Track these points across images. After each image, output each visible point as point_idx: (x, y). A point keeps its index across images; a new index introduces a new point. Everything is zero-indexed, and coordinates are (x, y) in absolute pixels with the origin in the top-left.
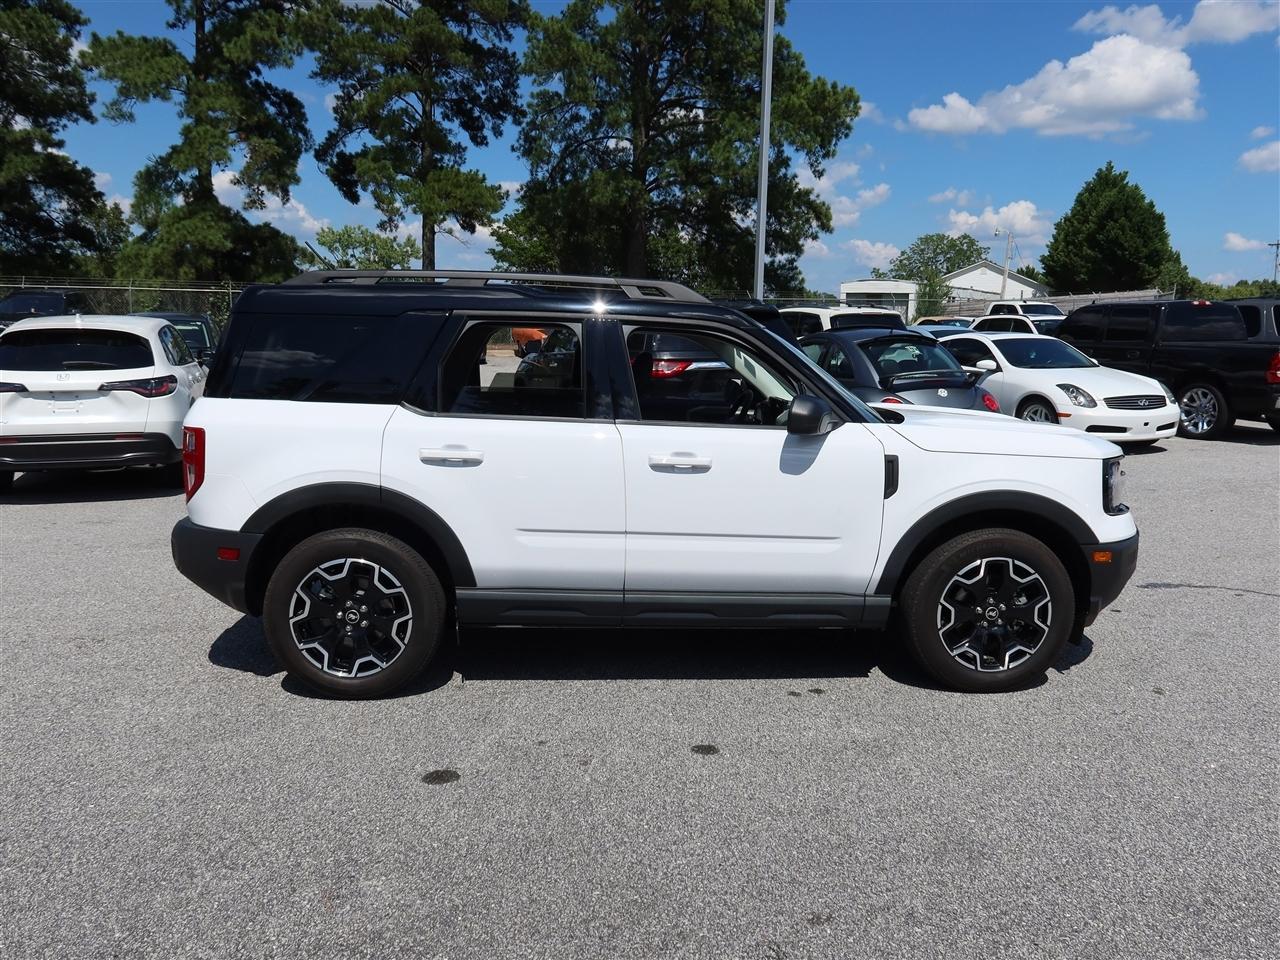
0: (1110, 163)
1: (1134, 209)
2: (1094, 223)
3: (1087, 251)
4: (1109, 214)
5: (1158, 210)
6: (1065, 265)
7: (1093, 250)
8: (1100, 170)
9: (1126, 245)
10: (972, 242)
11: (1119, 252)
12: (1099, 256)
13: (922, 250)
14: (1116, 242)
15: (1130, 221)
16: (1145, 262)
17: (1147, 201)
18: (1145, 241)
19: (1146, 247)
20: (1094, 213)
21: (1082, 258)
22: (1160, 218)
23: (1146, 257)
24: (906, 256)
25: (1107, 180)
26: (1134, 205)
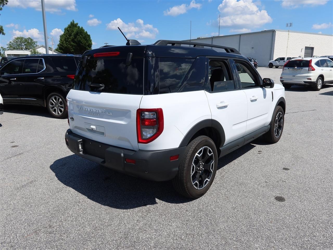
0: (73, 20)
1: (83, 33)
2: (73, 36)
3: (72, 43)
4: (77, 34)
5: (88, 33)
6: (66, 47)
7: (74, 43)
8: (71, 22)
9: (83, 42)
10: (32, 40)
11: (81, 44)
12: (76, 45)
13: (17, 42)
14: (80, 41)
15: (82, 36)
16: (88, 47)
17: (85, 31)
18: (87, 42)
19: (87, 43)
20: (73, 34)
21: (70, 45)
22: (89, 36)
23: (88, 46)
24: (11, 43)
25: (73, 25)
26: (82, 32)
